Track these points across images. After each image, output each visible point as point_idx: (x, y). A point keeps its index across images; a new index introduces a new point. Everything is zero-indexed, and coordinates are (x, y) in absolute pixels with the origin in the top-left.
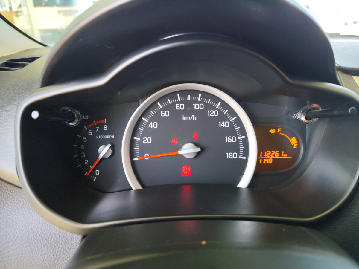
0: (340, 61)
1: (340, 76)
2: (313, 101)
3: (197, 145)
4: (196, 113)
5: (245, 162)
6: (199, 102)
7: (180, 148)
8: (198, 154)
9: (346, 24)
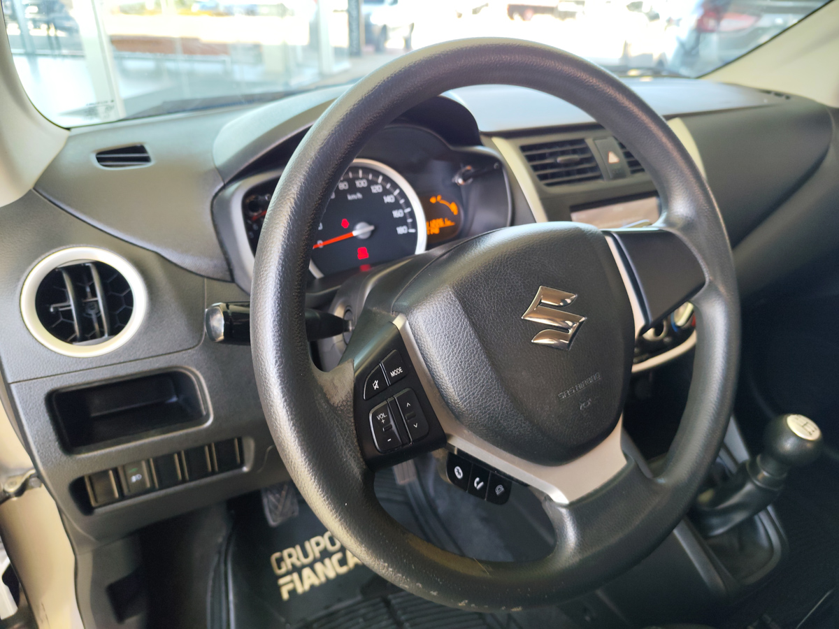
0: (483, 126)
1: (483, 139)
2: (466, 164)
3: (370, 223)
4: (361, 190)
5: (415, 236)
6: (362, 179)
7: (352, 229)
8: (373, 232)
9: (460, 16)
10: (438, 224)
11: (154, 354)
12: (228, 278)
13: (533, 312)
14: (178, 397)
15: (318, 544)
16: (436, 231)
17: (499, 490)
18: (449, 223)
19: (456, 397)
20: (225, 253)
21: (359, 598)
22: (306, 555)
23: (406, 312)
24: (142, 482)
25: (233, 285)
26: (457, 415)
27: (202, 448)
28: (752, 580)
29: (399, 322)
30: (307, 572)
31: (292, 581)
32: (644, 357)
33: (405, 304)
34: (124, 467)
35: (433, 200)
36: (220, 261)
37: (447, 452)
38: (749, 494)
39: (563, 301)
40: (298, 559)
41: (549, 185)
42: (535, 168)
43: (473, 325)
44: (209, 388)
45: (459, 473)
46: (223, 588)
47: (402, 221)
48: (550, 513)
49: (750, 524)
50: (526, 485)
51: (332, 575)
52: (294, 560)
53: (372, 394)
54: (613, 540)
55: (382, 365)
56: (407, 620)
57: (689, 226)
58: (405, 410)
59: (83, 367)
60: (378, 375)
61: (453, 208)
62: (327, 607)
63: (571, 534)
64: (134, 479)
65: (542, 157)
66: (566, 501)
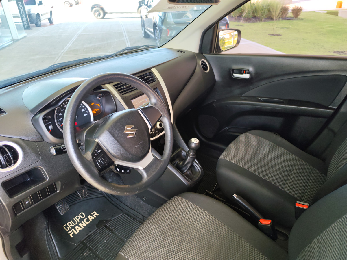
1: (103, 86)
2: (100, 94)
10: (95, 111)
11: (28, 165)
12: (42, 140)
13: (126, 131)
14: (30, 178)
15: (78, 218)
16: (95, 112)
17: (128, 171)
18: (98, 110)
19: (114, 153)
20: (40, 134)
21: (97, 228)
22: (75, 222)
23: (98, 138)
24: (29, 203)
25: (44, 142)
26: (115, 157)
27: (53, 184)
28: (195, 180)
29: (97, 140)
30: (77, 227)
31: (73, 231)
32: (159, 133)
33: (97, 136)
34: (23, 200)
35: (92, 104)
36: (39, 136)
37: (114, 166)
38: (189, 159)
39: (132, 127)
40: (72, 224)
41: (123, 94)
42: (119, 90)
43: (114, 137)
44: (46, 170)
45: (118, 170)
46: (51, 239)
47: (85, 112)
48: (140, 172)
49: (192, 166)
50: (134, 168)
51: (85, 225)
52: (71, 225)
53: (96, 157)
54: (154, 173)
55: (96, 150)
56: (113, 229)
57: (155, 104)
58: (103, 158)
59: (10, 174)
60: (96, 153)
61: (98, 105)
62: (87, 235)
63: (145, 175)
64: (26, 203)
65: (120, 87)
66: (143, 169)
